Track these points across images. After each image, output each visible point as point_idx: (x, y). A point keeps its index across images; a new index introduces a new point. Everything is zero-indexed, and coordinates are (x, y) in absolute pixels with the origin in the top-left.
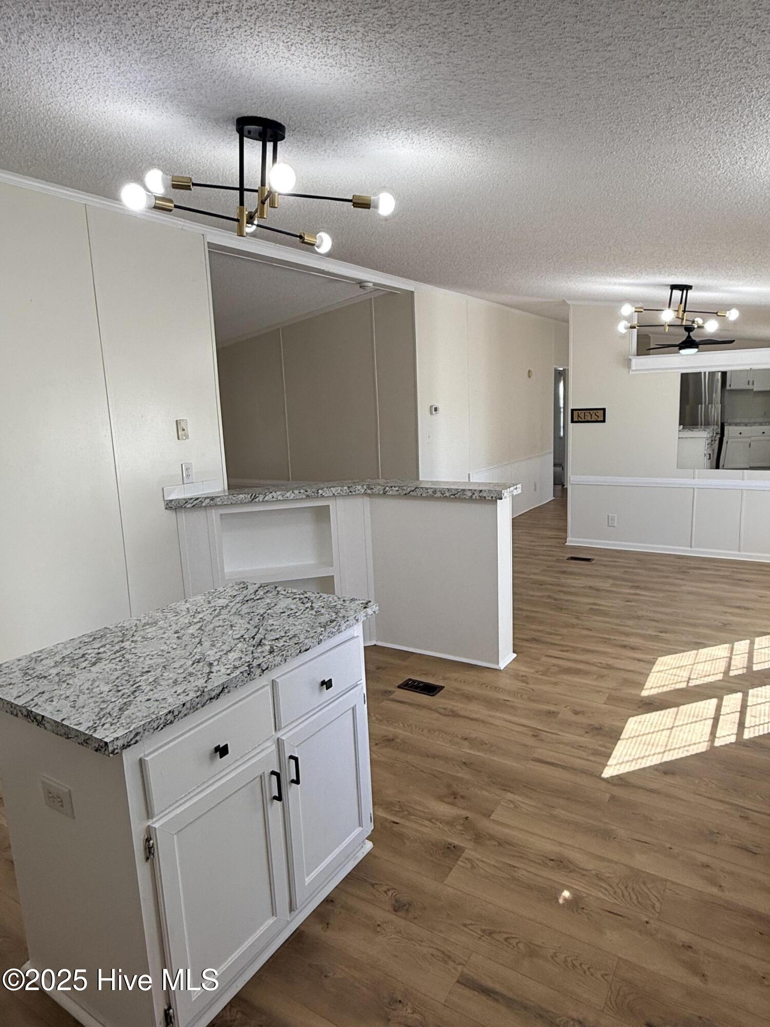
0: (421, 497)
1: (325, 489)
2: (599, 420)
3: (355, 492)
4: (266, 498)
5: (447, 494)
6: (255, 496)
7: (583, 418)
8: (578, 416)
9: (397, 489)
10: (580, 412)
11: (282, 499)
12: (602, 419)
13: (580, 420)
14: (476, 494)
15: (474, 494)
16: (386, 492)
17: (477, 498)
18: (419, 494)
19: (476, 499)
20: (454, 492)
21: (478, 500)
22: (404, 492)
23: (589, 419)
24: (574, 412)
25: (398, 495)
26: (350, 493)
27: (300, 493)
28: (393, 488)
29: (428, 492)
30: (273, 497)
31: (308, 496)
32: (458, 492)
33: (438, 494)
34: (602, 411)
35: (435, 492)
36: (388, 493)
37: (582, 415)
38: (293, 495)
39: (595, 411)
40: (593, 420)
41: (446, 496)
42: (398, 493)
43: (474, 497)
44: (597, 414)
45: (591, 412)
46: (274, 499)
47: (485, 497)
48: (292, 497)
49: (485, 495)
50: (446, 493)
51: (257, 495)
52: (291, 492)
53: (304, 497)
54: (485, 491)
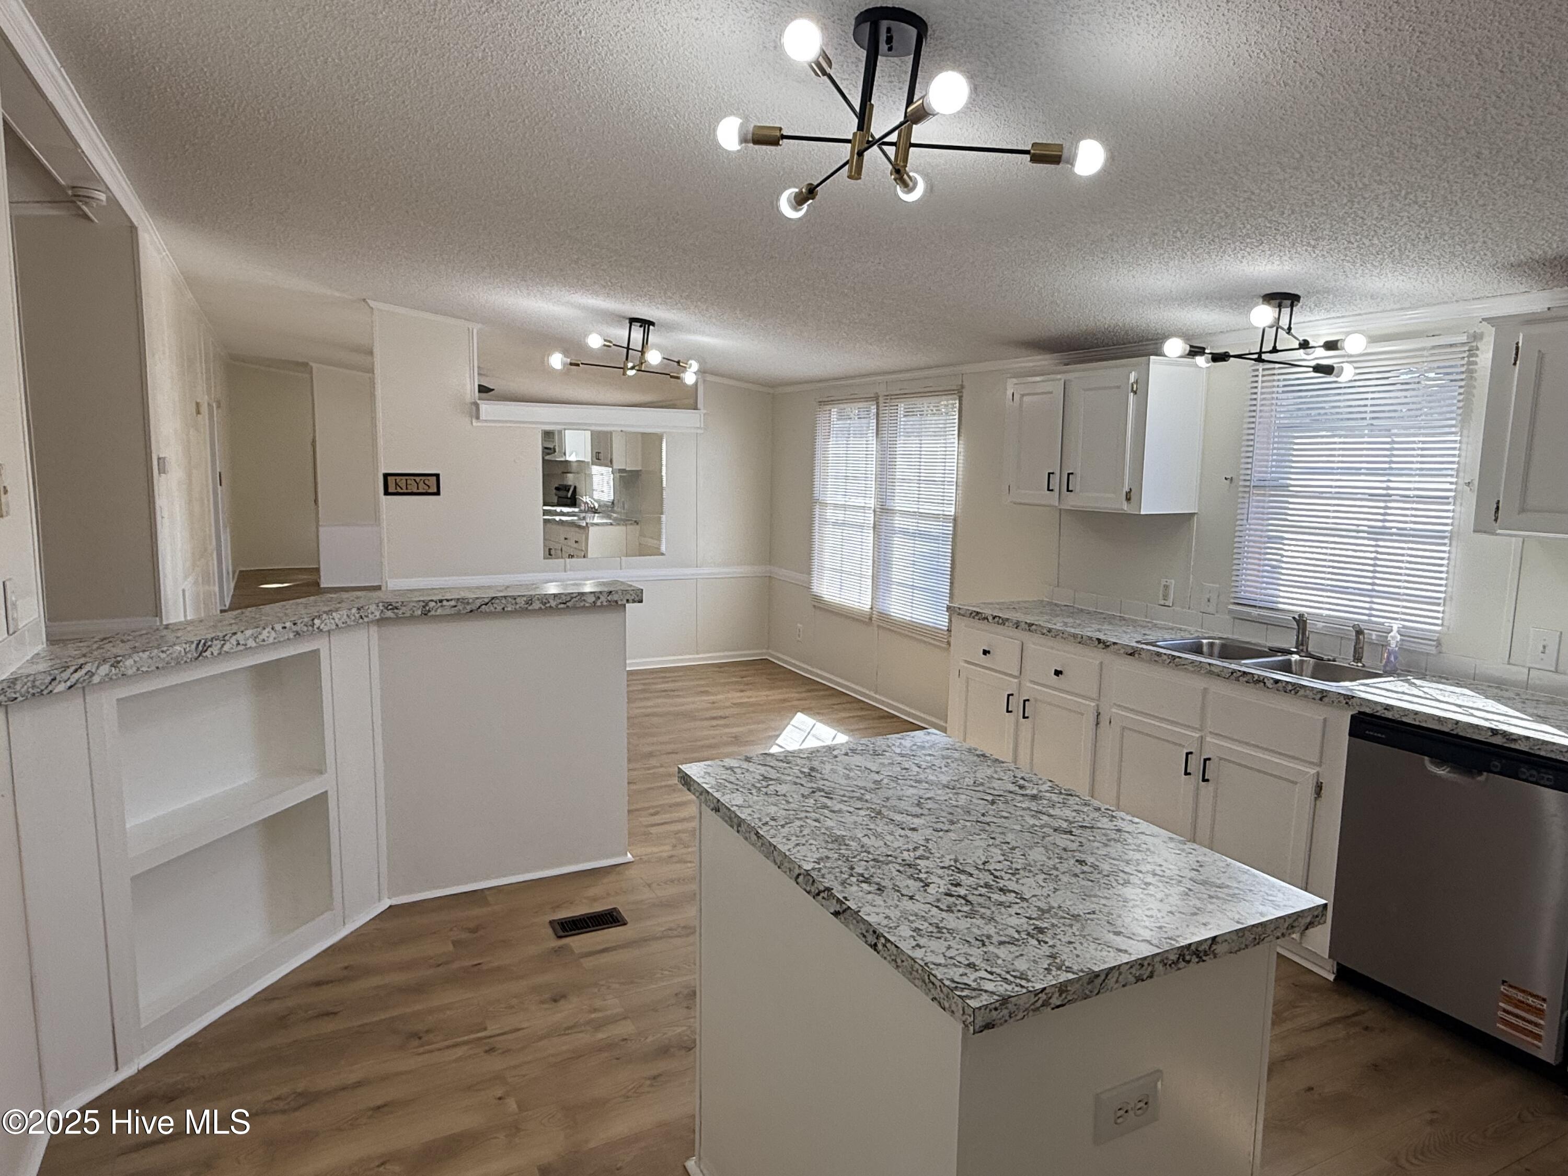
0: (504, 612)
1: (324, 616)
2: (430, 491)
3: (367, 616)
4: (226, 648)
5: (553, 604)
6: (204, 644)
7: (404, 488)
8: (396, 484)
9: (453, 603)
10: (398, 478)
11: (254, 645)
12: (435, 490)
13: (399, 490)
14: (603, 598)
15: (599, 598)
16: (429, 611)
17: (605, 604)
18: (499, 608)
19: (602, 606)
20: (564, 598)
21: (607, 606)
22: (469, 608)
23: (415, 490)
24: (389, 478)
25: (455, 614)
26: (361, 621)
27: (284, 628)
28: (445, 603)
29: (516, 603)
30: (238, 644)
31: (297, 633)
32: (572, 598)
33: (537, 605)
34: (435, 478)
35: (530, 601)
36: (433, 613)
37: (402, 483)
38: (273, 634)
39: (423, 478)
40: (421, 490)
41: (551, 607)
42: (453, 611)
43: (599, 603)
44: (427, 482)
45: (418, 479)
46: (241, 648)
47: (616, 602)
48: (271, 640)
49: (616, 597)
50: (551, 601)
51: (210, 643)
52: (269, 629)
53: (291, 636)
54: (617, 592)
